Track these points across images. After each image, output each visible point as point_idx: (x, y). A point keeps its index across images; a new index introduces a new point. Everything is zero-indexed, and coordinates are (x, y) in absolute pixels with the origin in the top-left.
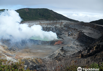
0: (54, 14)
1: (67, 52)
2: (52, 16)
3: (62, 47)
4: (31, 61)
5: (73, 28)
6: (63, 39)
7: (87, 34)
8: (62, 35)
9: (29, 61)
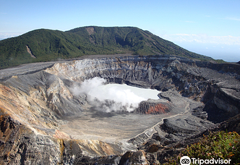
0: (153, 40)
1: (176, 132)
2: (147, 44)
3: (165, 120)
4: (85, 147)
5: (196, 74)
6: (170, 101)
7: (229, 92)
8: (167, 90)
9: (81, 147)
